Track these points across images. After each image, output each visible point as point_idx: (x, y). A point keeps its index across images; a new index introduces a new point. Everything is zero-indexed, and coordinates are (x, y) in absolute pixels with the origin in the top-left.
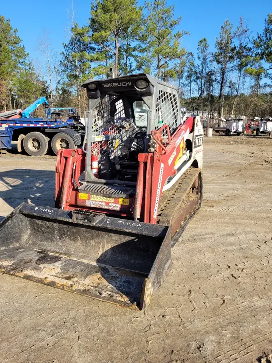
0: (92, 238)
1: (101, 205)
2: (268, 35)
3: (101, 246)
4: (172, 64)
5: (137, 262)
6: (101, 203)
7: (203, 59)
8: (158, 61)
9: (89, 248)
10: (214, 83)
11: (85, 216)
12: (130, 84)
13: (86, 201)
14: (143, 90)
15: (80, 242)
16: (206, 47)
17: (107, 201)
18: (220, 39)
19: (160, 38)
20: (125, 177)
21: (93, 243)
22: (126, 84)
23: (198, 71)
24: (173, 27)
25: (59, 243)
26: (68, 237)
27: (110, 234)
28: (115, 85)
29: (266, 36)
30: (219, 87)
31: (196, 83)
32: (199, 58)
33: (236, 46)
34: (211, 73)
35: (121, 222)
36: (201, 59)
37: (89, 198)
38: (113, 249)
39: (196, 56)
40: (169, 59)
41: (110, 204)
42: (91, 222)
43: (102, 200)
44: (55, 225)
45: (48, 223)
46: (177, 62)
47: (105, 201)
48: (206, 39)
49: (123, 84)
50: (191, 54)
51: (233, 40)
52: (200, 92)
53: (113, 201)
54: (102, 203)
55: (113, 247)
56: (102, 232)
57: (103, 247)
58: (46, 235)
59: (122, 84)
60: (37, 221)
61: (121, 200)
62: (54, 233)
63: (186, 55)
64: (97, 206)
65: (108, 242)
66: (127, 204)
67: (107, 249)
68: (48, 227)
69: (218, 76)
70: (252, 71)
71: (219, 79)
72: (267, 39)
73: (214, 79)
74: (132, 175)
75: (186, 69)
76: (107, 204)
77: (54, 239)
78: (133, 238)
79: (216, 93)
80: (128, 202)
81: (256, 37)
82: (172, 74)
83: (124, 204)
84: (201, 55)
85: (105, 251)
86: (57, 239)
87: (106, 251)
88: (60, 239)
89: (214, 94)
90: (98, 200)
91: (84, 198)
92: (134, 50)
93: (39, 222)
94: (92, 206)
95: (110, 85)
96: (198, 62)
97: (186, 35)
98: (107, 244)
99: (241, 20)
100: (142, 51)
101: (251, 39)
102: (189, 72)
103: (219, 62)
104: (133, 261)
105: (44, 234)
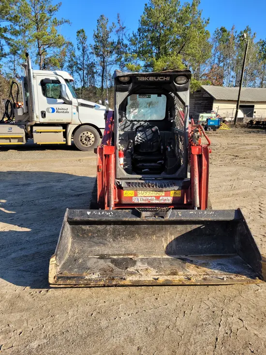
0: (154, 233)
1: (151, 199)
2: (141, 35)
3: (163, 239)
4: (51, 52)
5: (204, 247)
6: (150, 198)
7: (83, 50)
8: (39, 47)
9: (150, 243)
10: (95, 75)
11: (154, 213)
12: (168, 79)
13: (133, 198)
14: (181, 85)
15: (139, 239)
16: (84, 38)
17: (158, 195)
18: (97, 32)
19: (39, 23)
20: (143, 171)
21: (154, 238)
22: (164, 78)
23: (79, 62)
24: (53, 13)
25: (114, 245)
26: (123, 238)
27: (175, 226)
28: (151, 79)
29: (140, 35)
30: (101, 80)
31: (78, 74)
32: (79, 49)
33: (115, 41)
34: (92, 65)
35: (192, 212)
36: (81, 50)
37: (136, 195)
38: (177, 239)
39: (75, 46)
40: (47, 46)
41: (161, 198)
42: (163, 217)
43: (151, 195)
44: (108, 227)
45: (99, 226)
46: (57, 50)
47: (155, 195)
48: (84, 30)
49: (161, 79)
50: (70, 44)
51: (110, 35)
52: (82, 84)
53: (163, 195)
54: (152, 198)
55: (177, 238)
56: (166, 226)
57: (166, 240)
58: (95, 240)
59: (159, 79)
60: (83, 227)
61: (172, 193)
62: (106, 235)
63: (66, 45)
64: (147, 202)
65: (171, 234)
66: (180, 196)
67: (171, 241)
68: (99, 231)
69: (98, 69)
70: (132, 68)
71: (99, 71)
72: (140, 38)
73: (95, 71)
74: (149, 169)
75: (67, 59)
76: (158, 198)
77: (106, 242)
78: (200, 225)
79: (98, 85)
80: (180, 193)
81: (131, 35)
82: (55, 63)
83: (177, 196)
84: (80, 46)
85: (168, 243)
86: (109, 242)
87: (170, 243)
88: (114, 240)
89: (97, 86)
90: (147, 195)
91: (130, 195)
92: (5, 31)
93: (87, 227)
94: (140, 202)
95: (146, 79)
96: (78, 53)
97: (66, 24)
98: (170, 236)
99: (118, 17)
100: (15, 33)
101: (127, 37)
102: (69, 61)
103: (98, 55)
104: (200, 246)
105: (92, 240)
